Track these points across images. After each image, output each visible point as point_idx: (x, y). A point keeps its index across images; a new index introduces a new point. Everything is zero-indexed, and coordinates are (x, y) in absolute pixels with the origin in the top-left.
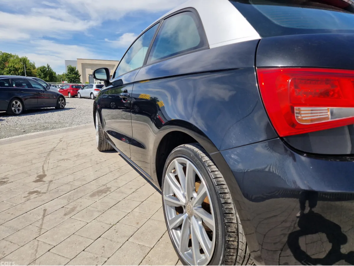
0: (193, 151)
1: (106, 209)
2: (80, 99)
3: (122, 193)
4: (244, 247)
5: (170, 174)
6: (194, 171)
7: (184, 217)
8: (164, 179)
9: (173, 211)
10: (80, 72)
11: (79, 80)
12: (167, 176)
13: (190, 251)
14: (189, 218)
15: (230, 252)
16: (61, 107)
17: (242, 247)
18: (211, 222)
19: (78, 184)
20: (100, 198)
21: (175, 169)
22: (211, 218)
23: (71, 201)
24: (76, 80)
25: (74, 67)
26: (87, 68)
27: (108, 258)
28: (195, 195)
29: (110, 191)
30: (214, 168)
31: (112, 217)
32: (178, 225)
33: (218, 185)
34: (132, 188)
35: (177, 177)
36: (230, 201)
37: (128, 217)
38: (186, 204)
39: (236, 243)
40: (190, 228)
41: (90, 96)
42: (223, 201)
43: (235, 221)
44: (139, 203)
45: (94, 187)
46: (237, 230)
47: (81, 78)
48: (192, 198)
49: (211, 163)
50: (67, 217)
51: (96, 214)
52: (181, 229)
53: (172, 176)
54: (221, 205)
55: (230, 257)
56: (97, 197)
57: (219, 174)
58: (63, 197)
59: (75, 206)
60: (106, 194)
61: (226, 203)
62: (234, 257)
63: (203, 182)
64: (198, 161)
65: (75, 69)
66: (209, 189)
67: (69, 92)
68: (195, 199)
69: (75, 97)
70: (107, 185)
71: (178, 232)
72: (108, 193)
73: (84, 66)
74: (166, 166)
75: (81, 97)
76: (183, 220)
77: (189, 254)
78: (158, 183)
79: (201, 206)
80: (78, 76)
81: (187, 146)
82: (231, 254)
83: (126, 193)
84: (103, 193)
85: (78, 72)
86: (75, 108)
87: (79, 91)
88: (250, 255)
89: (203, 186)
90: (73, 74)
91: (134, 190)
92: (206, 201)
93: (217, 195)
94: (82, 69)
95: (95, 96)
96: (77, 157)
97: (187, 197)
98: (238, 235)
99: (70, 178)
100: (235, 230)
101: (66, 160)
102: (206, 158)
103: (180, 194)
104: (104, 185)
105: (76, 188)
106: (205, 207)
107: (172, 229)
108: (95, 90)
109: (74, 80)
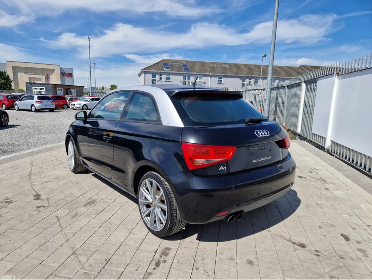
0: (156, 175)
1: (99, 212)
2: (18, 111)
3: (105, 202)
4: (179, 216)
5: (143, 187)
6: (157, 185)
7: (151, 208)
8: (139, 190)
9: (145, 208)
10: (11, 77)
11: (11, 86)
12: (141, 188)
13: (155, 225)
14: (154, 208)
15: (173, 218)
16: (4, 124)
17: (178, 216)
18: (165, 207)
19: (69, 199)
20: (91, 206)
21: (146, 184)
22: (165, 205)
23: (72, 210)
24: (7, 86)
25: (4, 71)
26: (19, 72)
27: (110, 235)
28: (157, 196)
29: (97, 202)
30: (166, 183)
31: (104, 216)
32: (148, 214)
33: (168, 190)
34: (111, 199)
35: (147, 189)
36: (173, 197)
37: (115, 216)
38: (152, 202)
39: (175, 214)
40: (155, 213)
41: (30, 109)
42: (170, 197)
43: (175, 205)
44: (120, 208)
45: (83, 200)
46: (176, 208)
47: (13, 84)
48: (155, 198)
49: (165, 181)
50: (74, 219)
51: (94, 216)
52: (150, 216)
53: (144, 188)
54: (169, 199)
55: (173, 220)
56: (89, 206)
57: (168, 185)
58: (64, 208)
59: (76, 213)
60: (94, 204)
61: (171, 198)
62: (175, 220)
63: (161, 190)
64: (159, 180)
65: (5, 74)
66: (164, 193)
67: (3, 104)
68: (157, 198)
69: (11, 108)
70: (92, 198)
71: (148, 218)
72: (96, 203)
73: (16, 70)
74: (141, 183)
75: (19, 110)
76: (151, 210)
77: (154, 227)
78: (134, 193)
79: (160, 201)
80: (8, 82)
81: (153, 172)
82: (174, 219)
83: (108, 203)
84: (92, 204)
85: (9, 77)
86: (20, 125)
87: (16, 102)
88: (182, 220)
89: (161, 191)
90: (2, 79)
91: (113, 200)
92: (162, 199)
93: (167, 194)
94: (13, 73)
95: (36, 108)
96: (57, 179)
97: (153, 198)
98: (176, 211)
99: (61, 196)
100: (175, 209)
101: (48, 182)
102: (162, 179)
103: (149, 197)
104: (91, 198)
105: (70, 201)
106: (162, 202)
107: (145, 216)
108: (37, 102)
109: (4, 87)
